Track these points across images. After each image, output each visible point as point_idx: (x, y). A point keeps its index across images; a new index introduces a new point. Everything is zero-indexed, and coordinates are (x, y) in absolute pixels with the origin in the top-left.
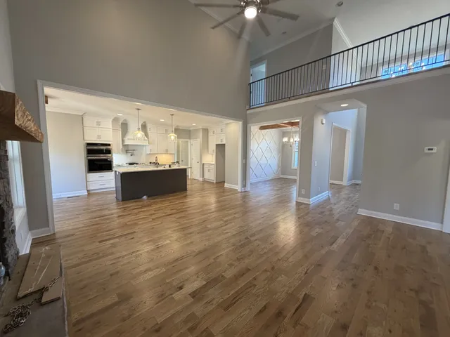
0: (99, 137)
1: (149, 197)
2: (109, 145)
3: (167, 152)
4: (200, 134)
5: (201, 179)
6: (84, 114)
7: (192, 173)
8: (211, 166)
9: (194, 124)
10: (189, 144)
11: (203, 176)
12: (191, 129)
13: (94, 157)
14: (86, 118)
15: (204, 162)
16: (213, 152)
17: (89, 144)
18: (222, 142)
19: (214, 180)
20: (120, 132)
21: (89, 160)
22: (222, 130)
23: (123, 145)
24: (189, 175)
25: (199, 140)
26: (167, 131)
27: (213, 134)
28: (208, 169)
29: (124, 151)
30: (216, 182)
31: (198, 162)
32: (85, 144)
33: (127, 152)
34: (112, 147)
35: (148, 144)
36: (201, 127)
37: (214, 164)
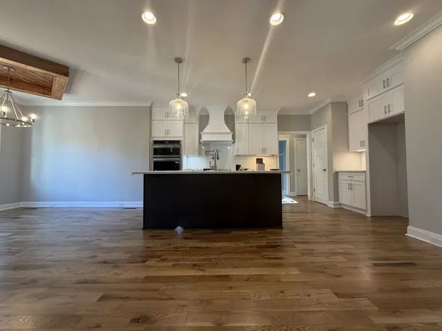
0: (167, 132)
2: (178, 142)
3: (264, 152)
4: (329, 115)
5: (331, 204)
6: (152, 104)
7: (313, 190)
8: (357, 178)
9: (312, 95)
10: (307, 139)
11: (336, 196)
12: (311, 112)
13: (160, 159)
14: (154, 110)
15: (337, 170)
16: (362, 145)
17: (156, 142)
18: (389, 111)
19: (366, 210)
20: (197, 125)
21: (155, 163)
22: (386, 83)
23: (200, 143)
24: (309, 194)
25: (326, 126)
26: (264, 118)
27: (360, 108)
28: (349, 182)
29: (204, 152)
30: (372, 217)
31: (325, 170)
32: (152, 142)
33: (207, 153)
34: (183, 145)
35: (231, 139)
36: (329, 101)
37: (364, 172)
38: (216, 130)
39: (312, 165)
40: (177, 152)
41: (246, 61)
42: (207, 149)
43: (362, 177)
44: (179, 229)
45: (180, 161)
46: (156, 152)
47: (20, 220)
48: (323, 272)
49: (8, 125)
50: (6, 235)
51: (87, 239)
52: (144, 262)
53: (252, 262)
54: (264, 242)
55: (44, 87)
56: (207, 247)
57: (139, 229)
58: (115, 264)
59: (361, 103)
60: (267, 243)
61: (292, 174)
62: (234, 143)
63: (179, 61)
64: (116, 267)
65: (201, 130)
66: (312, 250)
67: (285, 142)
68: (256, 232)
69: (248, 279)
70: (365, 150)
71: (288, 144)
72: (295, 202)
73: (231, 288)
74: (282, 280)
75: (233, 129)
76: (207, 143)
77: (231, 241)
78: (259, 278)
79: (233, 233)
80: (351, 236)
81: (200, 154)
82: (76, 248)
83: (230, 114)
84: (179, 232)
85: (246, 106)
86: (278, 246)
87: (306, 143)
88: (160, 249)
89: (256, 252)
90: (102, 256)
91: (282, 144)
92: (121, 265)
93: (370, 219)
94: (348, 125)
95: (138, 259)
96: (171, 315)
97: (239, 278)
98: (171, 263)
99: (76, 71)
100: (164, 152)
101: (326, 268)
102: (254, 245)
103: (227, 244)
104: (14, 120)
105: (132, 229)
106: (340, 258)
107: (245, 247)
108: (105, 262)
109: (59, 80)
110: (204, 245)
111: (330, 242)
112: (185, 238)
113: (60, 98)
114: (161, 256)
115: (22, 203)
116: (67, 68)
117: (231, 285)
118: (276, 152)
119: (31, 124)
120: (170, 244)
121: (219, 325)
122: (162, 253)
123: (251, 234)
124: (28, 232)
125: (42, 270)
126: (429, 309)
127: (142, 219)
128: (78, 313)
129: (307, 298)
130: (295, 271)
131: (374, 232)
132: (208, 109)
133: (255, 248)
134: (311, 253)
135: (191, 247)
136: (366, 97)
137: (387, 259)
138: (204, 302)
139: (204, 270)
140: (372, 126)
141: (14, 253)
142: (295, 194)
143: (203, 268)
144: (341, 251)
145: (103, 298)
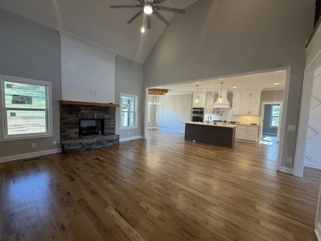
1: (196, 141)
2: (202, 108)
3: (249, 114)
6: (193, 93)
13: (195, 115)
14: (194, 95)
17: (194, 108)
20: (213, 100)
21: (193, 117)
23: (213, 109)
26: (250, 95)
29: (216, 112)
32: (192, 108)
33: (217, 113)
34: (205, 110)
38: (222, 102)
40: (202, 113)
42: (217, 111)
45: (203, 116)
46: (194, 112)
62: (231, 106)
63: (197, 86)
81: (214, 113)
100: (197, 112)
112: (195, 144)
113: (164, 95)
115: (154, 127)
116: (167, 90)
132: (218, 92)
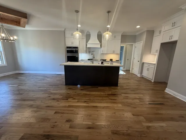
0: (72, 43)
2: (77, 48)
3: (114, 52)
4: (144, 37)
5: (139, 75)
6: (65, 29)
7: (132, 69)
8: (151, 66)
9: (138, 27)
10: (133, 47)
11: (141, 72)
12: (137, 34)
13: (70, 55)
14: (66, 32)
15: (144, 62)
16: (156, 52)
17: (68, 47)
18: (171, 39)
19: (152, 79)
20: (85, 39)
21: (68, 56)
22: (174, 24)
23: (86, 47)
24: (131, 70)
25: (142, 42)
26: (115, 37)
27: (160, 34)
28: (148, 68)
29: (88, 52)
30: (154, 82)
31: (139, 61)
32: (66, 47)
34: (79, 49)
35: (100, 47)
36: (146, 29)
37: (155, 64)
38: (93, 42)
39: (134, 58)
40: (77, 52)
41: (109, 12)
42: (89, 50)
43: (153, 66)
44: (79, 86)
45: (78, 56)
46: (68, 52)
47: (18, 79)
48: (130, 106)
49: (6, 41)
50: (16, 86)
51: (45, 89)
52: (67, 99)
53: (105, 101)
54: (110, 93)
55: (16, 22)
56: (90, 94)
57: (64, 85)
58: (57, 100)
59: (160, 32)
60: (112, 93)
61: (124, 67)
62: (101, 48)
63: (77, 12)
64: (58, 101)
65: (87, 42)
66: (128, 97)
67: (123, 47)
68: (108, 88)
69: (104, 108)
70: (157, 54)
71: (124, 48)
72: (125, 74)
73: (97, 111)
74: (115, 109)
75: (101, 42)
76: (89, 48)
77: (98, 92)
78: (107, 107)
79: (99, 88)
80: (143, 91)
81: (86, 52)
82: (43, 93)
83: (100, 34)
84: (79, 87)
85: (107, 35)
86: (115, 94)
87: (132, 47)
88: (72, 94)
89: (107, 97)
90: (52, 97)
91: (122, 48)
92: (59, 100)
93: (153, 83)
94: (152, 41)
95: (65, 98)
96: (78, 120)
97: (100, 107)
98: (77, 100)
99: (30, 15)
100: (71, 52)
101: (131, 104)
102: (106, 94)
103: (97, 93)
104: (8, 40)
105: (62, 85)
106: (137, 100)
107: (103, 94)
108: (54, 99)
109: (23, 20)
110: (88, 93)
111: (135, 94)
112: (81, 90)
113: (24, 27)
114: (73, 97)
115: (17, 71)
116: (26, 14)
117: (98, 110)
118: (119, 52)
119: (15, 41)
120: (76, 92)
121: (93, 123)
122: (73, 96)
123: (106, 89)
124: (23, 85)
125: (33, 101)
126: (163, 121)
127: (64, 80)
128: (49, 118)
129: (123, 115)
130: (120, 105)
131: (153, 90)
132: (90, 31)
133: (107, 95)
134: (127, 98)
135: (83, 94)
136: (163, 30)
137: (154, 101)
138: (88, 116)
139: (88, 104)
140: (163, 45)
141: (21, 94)
142: (125, 69)
143: (88, 103)
144: (138, 97)
145: (55, 113)
